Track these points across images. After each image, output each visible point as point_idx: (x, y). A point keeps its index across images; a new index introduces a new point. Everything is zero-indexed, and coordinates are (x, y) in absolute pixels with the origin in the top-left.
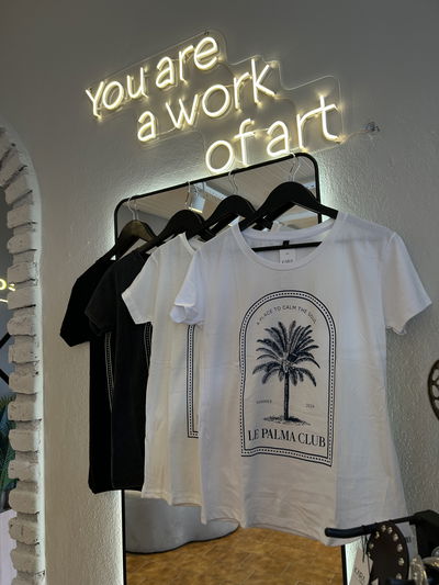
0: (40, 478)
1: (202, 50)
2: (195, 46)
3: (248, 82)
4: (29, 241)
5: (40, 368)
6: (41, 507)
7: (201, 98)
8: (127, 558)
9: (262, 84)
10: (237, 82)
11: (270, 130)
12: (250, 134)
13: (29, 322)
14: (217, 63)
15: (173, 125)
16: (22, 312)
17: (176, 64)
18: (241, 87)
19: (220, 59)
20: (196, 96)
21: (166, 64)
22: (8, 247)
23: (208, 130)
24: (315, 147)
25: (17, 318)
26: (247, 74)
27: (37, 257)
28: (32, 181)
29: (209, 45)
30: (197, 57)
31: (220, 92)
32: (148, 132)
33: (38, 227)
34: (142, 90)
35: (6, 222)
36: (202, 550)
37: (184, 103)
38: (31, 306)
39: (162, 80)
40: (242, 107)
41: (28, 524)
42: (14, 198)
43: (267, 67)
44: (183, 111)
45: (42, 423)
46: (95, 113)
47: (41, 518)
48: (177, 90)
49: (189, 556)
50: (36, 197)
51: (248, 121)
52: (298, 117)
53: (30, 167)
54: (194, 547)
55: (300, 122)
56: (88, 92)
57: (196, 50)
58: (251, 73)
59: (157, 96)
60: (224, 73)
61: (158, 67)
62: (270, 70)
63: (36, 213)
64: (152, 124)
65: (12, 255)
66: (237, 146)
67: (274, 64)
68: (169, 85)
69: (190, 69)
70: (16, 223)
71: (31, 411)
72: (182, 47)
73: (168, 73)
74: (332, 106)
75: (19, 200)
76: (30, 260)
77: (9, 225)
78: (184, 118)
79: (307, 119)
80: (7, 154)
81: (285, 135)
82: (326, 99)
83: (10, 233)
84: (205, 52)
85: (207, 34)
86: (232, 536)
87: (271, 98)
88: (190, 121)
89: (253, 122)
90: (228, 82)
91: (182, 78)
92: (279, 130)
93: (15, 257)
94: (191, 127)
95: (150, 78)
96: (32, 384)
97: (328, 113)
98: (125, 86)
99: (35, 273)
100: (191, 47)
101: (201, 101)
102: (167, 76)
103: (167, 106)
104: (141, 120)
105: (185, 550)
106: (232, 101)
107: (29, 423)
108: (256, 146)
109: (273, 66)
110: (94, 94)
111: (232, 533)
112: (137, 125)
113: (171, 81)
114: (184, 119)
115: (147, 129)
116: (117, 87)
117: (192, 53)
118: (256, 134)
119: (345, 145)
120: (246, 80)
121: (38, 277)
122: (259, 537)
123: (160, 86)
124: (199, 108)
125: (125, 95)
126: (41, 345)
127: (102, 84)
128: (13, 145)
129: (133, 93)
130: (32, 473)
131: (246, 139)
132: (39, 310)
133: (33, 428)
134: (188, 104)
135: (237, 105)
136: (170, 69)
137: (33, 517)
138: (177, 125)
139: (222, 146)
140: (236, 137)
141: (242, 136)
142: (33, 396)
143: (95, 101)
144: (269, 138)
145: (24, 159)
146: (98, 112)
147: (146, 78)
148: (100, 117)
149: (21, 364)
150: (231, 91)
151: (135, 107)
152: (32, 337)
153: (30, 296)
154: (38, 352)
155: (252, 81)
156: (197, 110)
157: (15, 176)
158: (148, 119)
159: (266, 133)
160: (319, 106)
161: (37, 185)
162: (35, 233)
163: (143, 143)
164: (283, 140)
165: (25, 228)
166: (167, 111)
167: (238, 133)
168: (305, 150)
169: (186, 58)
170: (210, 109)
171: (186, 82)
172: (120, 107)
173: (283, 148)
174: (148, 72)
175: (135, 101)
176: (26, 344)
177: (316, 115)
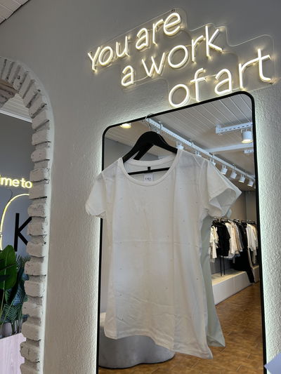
0: (43, 316)
1: (169, 22)
2: (164, 20)
3: (203, 42)
4: (45, 154)
5: (47, 239)
6: (42, 336)
7: (167, 56)
8: (99, 371)
9: (213, 43)
10: (194, 43)
11: (217, 76)
12: (203, 79)
13: (42, 208)
14: (180, 30)
15: (146, 75)
16: (38, 201)
17: (150, 32)
18: (196, 46)
19: (182, 27)
20: (164, 54)
21: (144, 33)
22: (32, 157)
23: (171, 77)
24: (252, 88)
25: (35, 205)
26: (202, 36)
27: (50, 164)
28: (49, 114)
29: (175, 18)
30: (165, 27)
31: (182, 50)
32: (129, 79)
33: (52, 145)
34: (126, 51)
35: (32, 141)
36: (148, 370)
37: (155, 59)
38: (44, 197)
39: (140, 44)
40: (196, 60)
41: (33, 347)
42: (37, 125)
43: (217, 31)
44: (154, 64)
45: (46, 277)
46: (93, 68)
47: (42, 344)
48: (150, 50)
50: (52, 125)
51: (201, 70)
52: (240, 65)
54: (144, 367)
55: (241, 69)
56: (89, 55)
57: (165, 23)
58: (205, 36)
59: (136, 55)
60: (185, 37)
61: (138, 35)
62: (219, 33)
64: (131, 74)
65: (33, 163)
66: (192, 88)
67: (222, 29)
68: (145, 47)
69: (161, 37)
70: (37, 142)
71: (39, 269)
72: (155, 21)
73: (144, 38)
74: (268, 56)
75: (40, 126)
76: (45, 167)
77: (33, 143)
78: (154, 69)
79: (247, 67)
80: (34, 97)
81: (230, 79)
83: (33, 148)
84: (171, 23)
85: (173, 11)
86: (170, 362)
87: (220, 52)
88: (158, 72)
89: (205, 71)
90: (188, 43)
91: (154, 42)
92: (225, 75)
93: (35, 164)
94: (159, 75)
95: (132, 43)
96: (40, 250)
97: (264, 61)
98: (114, 49)
99: (48, 175)
100: (162, 20)
101: (167, 57)
102: (144, 41)
103: (143, 61)
104: (124, 72)
105: (137, 368)
106: (190, 55)
107: (38, 277)
108: (206, 88)
109: (221, 30)
110: (93, 55)
111: (170, 360)
112: (121, 75)
113: (146, 44)
115: (128, 78)
116: (109, 50)
117: (162, 24)
118: (206, 79)
119: (277, 84)
120: (200, 41)
121: (50, 178)
122: (188, 365)
123: (138, 48)
124: (165, 62)
125: (114, 55)
126: (49, 224)
127: (99, 48)
128: (39, 91)
129: (120, 54)
130: (37, 312)
131: (199, 83)
132: (48, 201)
133: (40, 281)
134: (158, 61)
135: (193, 59)
136: (146, 36)
137: (37, 343)
138: (149, 74)
139: (181, 88)
140: (192, 81)
141: (196, 80)
142: (41, 259)
143: (93, 60)
144: (217, 81)
145: (45, 99)
146: (95, 68)
147: (129, 43)
148: (96, 71)
149: (35, 237)
150: (189, 49)
151: (120, 63)
152: (44, 218)
153: (43, 190)
154: (47, 229)
155: (205, 42)
156: (163, 64)
157: (39, 111)
158: (129, 71)
159: (214, 78)
160: (257, 56)
161: (52, 117)
162: (49, 149)
163: (125, 87)
164: (228, 83)
165: (43, 145)
166: (143, 65)
167: (193, 79)
168: (244, 90)
169: (158, 28)
170: (174, 63)
171: (157, 45)
172: (110, 63)
173: (228, 88)
174: (131, 39)
175: (121, 59)
176: (39, 223)
177: (254, 64)
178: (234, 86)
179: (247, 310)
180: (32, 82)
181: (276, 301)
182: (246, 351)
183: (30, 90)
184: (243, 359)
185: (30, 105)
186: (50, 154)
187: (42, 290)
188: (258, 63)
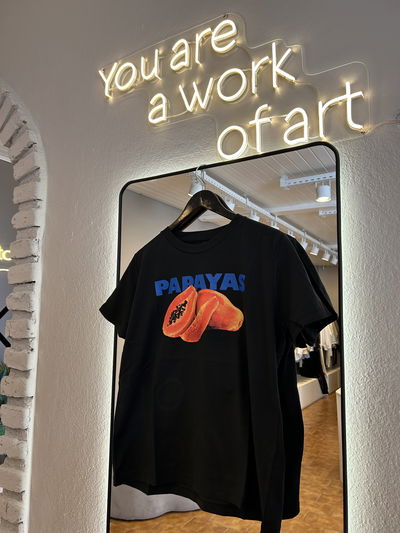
0: (28, 457)
1: (220, 33)
2: (213, 29)
3: (268, 66)
4: (33, 217)
5: (35, 345)
6: (26, 486)
7: (216, 82)
9: (282, 68)
10: (255, 67)
11: (288, 117)
12: (266, 120)
13: (27, 299)
14: (235, 46)
15: (185, 109)
16: (22, 287)
17: (192, 46)
18: (259, 72)
19: (238, 42)
20: (211, 79)
21: (182, 46)
22: (13, 222)
23: (221, 115)
24: (335, 138)
25: (17, 293)
26: (267, 58)
27: (40, 233)
28: (40, 158)
29: (228, 27)
30: (214, 39)
31: (237, 75)
32: (159, 114)
33: (43, 205)
34: (155, 71)
35: (13, 197)
36: (180, 522)
37: (198, 86)
38: (31, 282)
39: (176, 63)
40: (258, 92)
41: (13, 502)
42: (22, 174)
43: (289, 51)
44: (197, 95)
45: (33, 400)
46: (107, 94)
47: (26, 497)
48: (192, 72)
49: (169, 526)
50: (43, 175)
51: (265, 106)
52: (320, 104)
53: (39, 145)
54: (173, 518)
55: (322, 110)
56: (101, 73)
57: (214, 33)
58: (271, 57)
59: (170, 78)
60: (242, 56)
61: (173, 49)
62: (292, 54)
63: (42, 190)
64: (163, 106)
65: (15, 231)
66: (251, 131)
67: (295, 48)
68: (184, 67)
69: (207, 52)
70: (21, 199)
71: (23, 388)
72: (199, 30)
73: (183, 54)
74: (360, 93)
75: (25, 176)
76: (32, 237)
77: (15, 201)
78: (197, 101)
79: (330, 107)
80: (17, 131)
81: (305, 123)
82: (352, 86)
83: (15, 208)
84: (223, 35)
85: (226, 17)
87: (291, 83)
88: (203, 105)
89: (270, 108)
90: (247, 67)
91: (197, 61)
92: (298, 118)
93: (18, 233)
94: (204, 110)
95: (165, 60)
96: (25, 359)
97: (354, 100)
98: (138, 68)
99: (37, 249)
100: (209, 30)
101: (216, 85)
102: (182, 58)
103: (181, 88)
104: (152, 102)
105: (164, 519)
106: (249, 84)
107: (21, 400)
108: (272, 133)
109: (295, 50)
110: (106, 74)
112: (148, 107)
113: (185, 63)
114: (197, 103)
115: (158, 112)
116: (130, 68)
117: (209, 35)
118: (272, 120)
119: (371, 135)
120: (264, 65)
121: (40, 254)
123: (174, 68)
124: (214, 92)
125: (138, 77)
126: (38, 322)
127: (116, 64)
128: (25, 122)
129: (146, 74)
130: (19, 451)
131: (262, 125)
132: (38, 288)
133: (24, 405)
134: (202, 88)
135: (254, 90)
136: (186, 51)
137: (19, 496)
138: (190, 108)
139: (235, 131)
140: (251, 123)
141: (257, 122)
142: (26, 373)
143: (107, 82)
144: (286, 125)
145: (34, 136)
146: (110, 93)
147: (160, 60)
148: (111, 98)
149: (18, 340)
150: (249, 75)
151: (146, 89)
152: (31, 313)
153: (30, 272)
154: (35, 329)
155: (271, 65)
156: (211, 94)
157: (24, 153)
158: (159, 101)
159: (283, 119)
160: (344, 93)
161: (45, 163)
162: (38, 211)
163: (154, 125)
164: (302, 128)
165: (30, 205)
166: (180, 94)
167: (253, 119)
168: (325, 139)
169: (203, 40)
170: (226, 93)
171: (201, 65)
172: (132, 88)
173: (302, 136)
174: (163, 54)
175: (148, 82)
176: (23, 320)
177: (340, 103)
178: (311, 133)
179: (317, 433)
180: (14, 109)
181: (362, 442)
182: (315, 491)
183: (11, 121)
184: (312, 502)
185: (10, 143)
186: (41, 217)
187: (27, 419)
188: (345, 102)
